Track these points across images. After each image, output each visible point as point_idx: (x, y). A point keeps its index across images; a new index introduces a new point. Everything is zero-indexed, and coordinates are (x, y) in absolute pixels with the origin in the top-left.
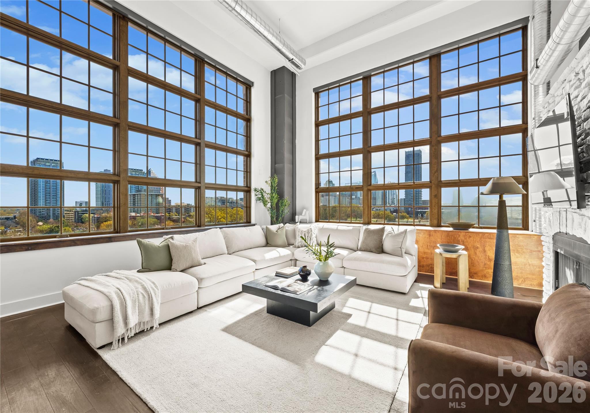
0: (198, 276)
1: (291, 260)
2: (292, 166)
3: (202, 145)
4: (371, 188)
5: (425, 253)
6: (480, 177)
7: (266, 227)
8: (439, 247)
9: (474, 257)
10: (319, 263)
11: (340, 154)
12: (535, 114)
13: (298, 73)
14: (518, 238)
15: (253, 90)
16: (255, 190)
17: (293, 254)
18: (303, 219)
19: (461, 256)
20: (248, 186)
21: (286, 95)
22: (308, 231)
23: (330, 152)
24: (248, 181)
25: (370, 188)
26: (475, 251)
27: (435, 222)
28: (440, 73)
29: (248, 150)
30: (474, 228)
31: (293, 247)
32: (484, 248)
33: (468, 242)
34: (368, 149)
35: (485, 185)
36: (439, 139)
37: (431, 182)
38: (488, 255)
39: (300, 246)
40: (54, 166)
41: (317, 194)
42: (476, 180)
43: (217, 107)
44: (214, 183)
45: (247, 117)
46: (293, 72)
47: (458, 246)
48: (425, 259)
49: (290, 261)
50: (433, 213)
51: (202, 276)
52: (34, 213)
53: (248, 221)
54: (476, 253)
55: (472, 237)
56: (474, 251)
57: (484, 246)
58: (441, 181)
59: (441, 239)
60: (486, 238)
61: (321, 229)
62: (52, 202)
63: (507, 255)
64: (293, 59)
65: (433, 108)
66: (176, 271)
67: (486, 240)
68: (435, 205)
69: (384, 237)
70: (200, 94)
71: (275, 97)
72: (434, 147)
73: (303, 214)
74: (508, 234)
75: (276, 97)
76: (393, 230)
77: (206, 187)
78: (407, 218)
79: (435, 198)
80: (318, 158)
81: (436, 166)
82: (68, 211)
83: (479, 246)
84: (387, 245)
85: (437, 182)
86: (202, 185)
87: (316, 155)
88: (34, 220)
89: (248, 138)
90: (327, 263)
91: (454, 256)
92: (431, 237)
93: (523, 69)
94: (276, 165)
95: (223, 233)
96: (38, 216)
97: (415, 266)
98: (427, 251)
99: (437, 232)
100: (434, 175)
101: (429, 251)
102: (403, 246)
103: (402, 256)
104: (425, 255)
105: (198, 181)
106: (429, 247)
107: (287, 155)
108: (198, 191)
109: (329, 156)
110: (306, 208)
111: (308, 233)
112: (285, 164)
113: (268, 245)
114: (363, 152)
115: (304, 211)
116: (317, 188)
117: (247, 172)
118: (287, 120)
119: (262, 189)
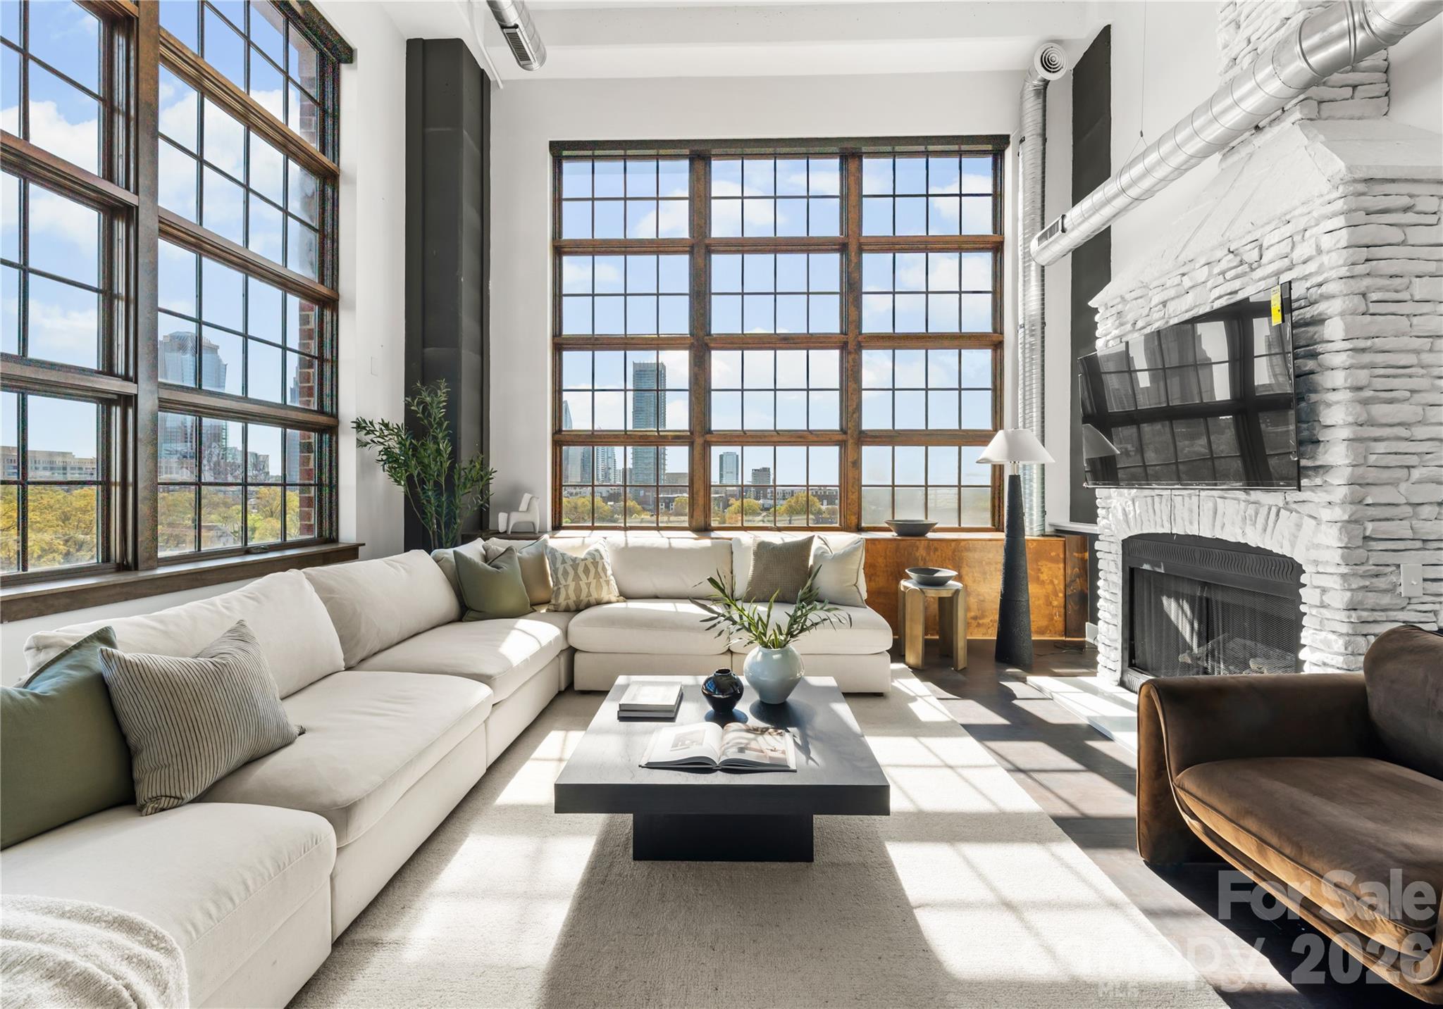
0: (325, 799)
2: (478, 357)
3: (145, 220)
6: (930, 428)
7: (455, 552)
8: (910, 575)
11: (626, 344)
12: (1024, 318)
13: (499, 83)
15: (347, 74)
18: (519, 523)
20: (328, 409)
21: (465, 132)
22: (594, 559)
23: (596, 333)
24: (327, 390)
25: (708, 437)
29: (326, 284)
31: (548, 610)
34: (705, 340)
36: (857, 340)
37: (843, 431)
39: (575, 609)
41: (558, 449)
42: (920, 433)
43: (206, 86)
44: (194, 385)
45: (323, 162)
46: (481, 63)
47: (938, 571)
51: (345, 794)
53: (326, 534)
58: (861, 432)
61: (623, 549)
64: (516, 26)
66: (178, 802)
68: (854, 483)
69: (810, 563)
71: (424, 125)
72: (853, 356)
73: (523, 506)
75: (427, 130)
76: (826, 544)
77: (159, 400)
78: (638, 513)
79: (853, 467)
80: (561, 344)
81: (855, 398)
85: (857, 432)
86: (142, 391)
87: (554, 336)
89: (326, 241)
93: (995, 231)
94: (427, 350)
95: (310, 579)
99: (877, 542)
100: (852, 416)
102: (859, 582)
105: (120, 372)
107: (467, 323)
108: (117, 412)
109: (593, 343)
110: (529, 492)
111: (595, 564)
112: (463, 351)
113: (472, 614)
114: (692, 344)
115: (527, 497)
116: (557, 431)
117: (321, 359)
118: (469, 213)
119: (386, 426)
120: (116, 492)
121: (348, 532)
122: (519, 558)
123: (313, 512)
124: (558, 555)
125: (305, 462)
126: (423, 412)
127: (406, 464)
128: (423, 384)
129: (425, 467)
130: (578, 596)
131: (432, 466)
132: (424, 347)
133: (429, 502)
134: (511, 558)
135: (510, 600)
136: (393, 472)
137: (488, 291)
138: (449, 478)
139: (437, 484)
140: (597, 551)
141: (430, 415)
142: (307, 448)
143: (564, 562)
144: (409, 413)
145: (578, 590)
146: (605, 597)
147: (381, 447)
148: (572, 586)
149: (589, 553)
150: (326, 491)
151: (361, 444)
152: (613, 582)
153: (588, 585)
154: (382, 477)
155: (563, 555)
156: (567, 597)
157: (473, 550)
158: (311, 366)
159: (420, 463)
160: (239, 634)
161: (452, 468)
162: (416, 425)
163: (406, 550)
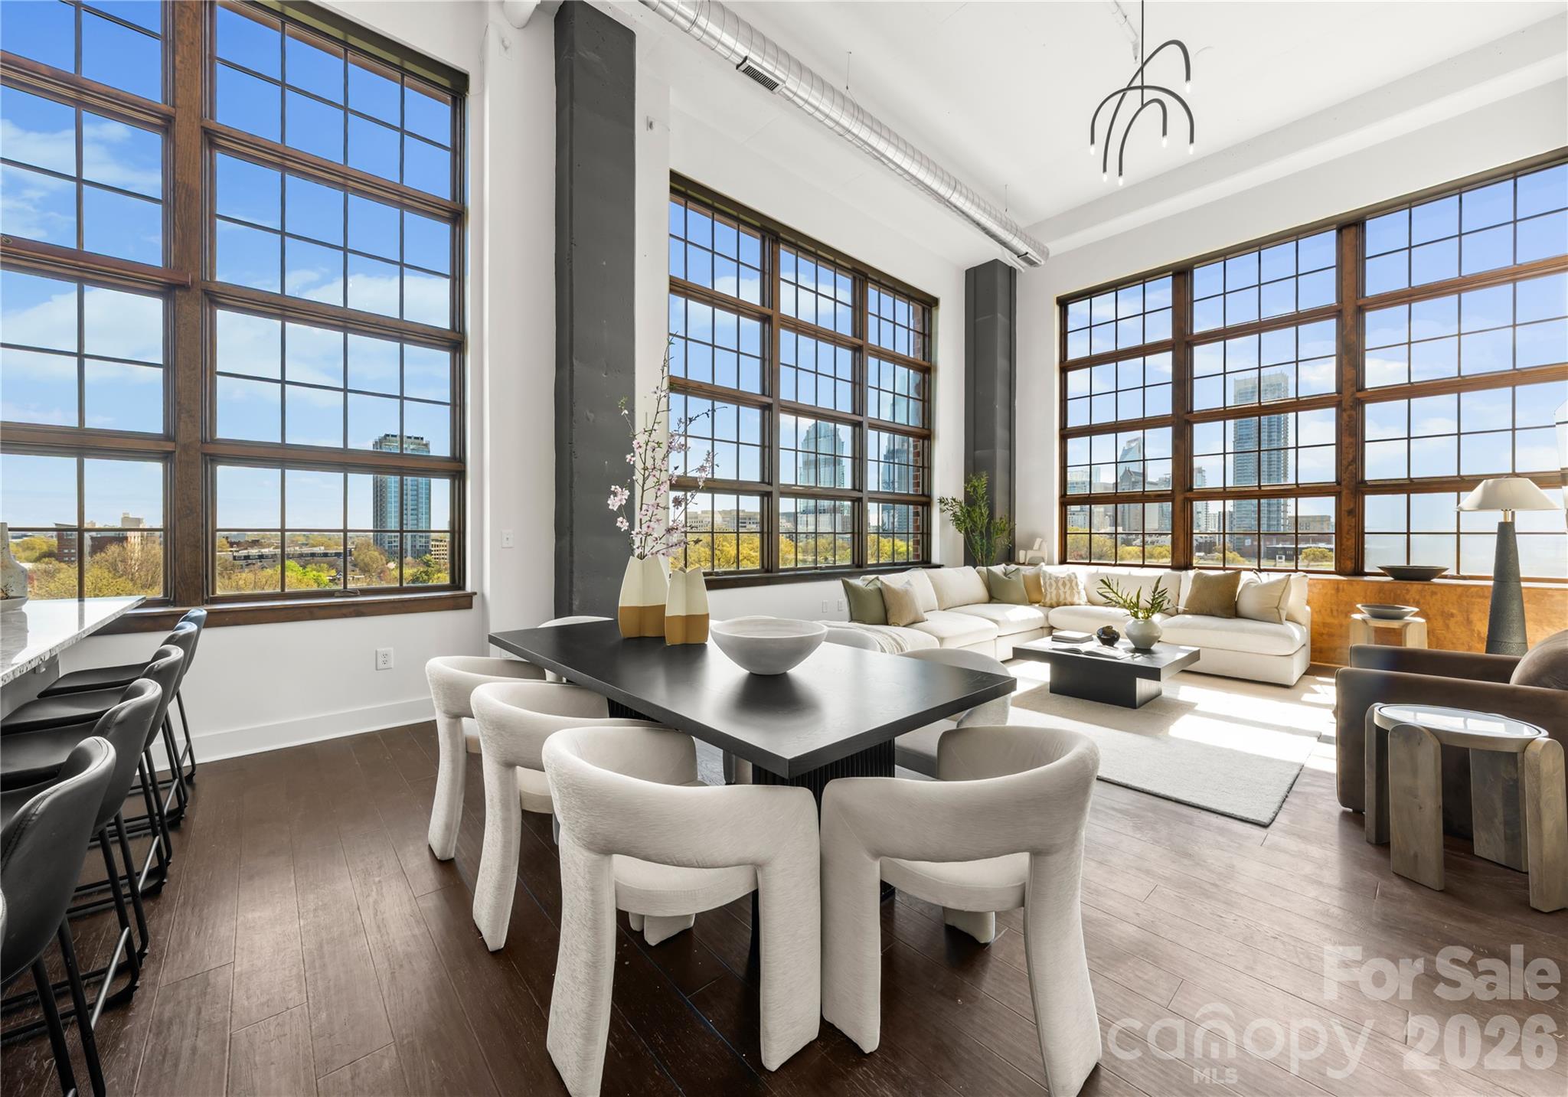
1: (1041, 628)
2: (1008, 452)
3: (865, 425)
4: (1192, 496)
5: (1325, 625)
6: (1462, 474)
7: (988, 569)
8: (1362, 609)
9: (1443, 634)
10: (1135, 622)
11: (1118, 428)
13: (1021, 268)
14: (1552, 596)
15: (936, 313)
16: (941, 501)
17: (1047, 618)
18: (1033, 557)
19: (1411, 625)
20: (927, 493)
21: (999, 315)
23: (1093, 423)
24: (926, 484)
25: (1189, 495)
26: (1447, 621)
27: (1349, 565)
28: (1364, 259)
29: (926, 427)
30: (1445, 577)
32: (1468, 616)
33: (1428, 604)
34: (1187, 417)
35: (1471, 489)
36: (1359, 395)
37: (1338, 482)
38: (1478, 631)
39: (1055, 604)
40: (413, 449)
41: (1064, 508)
42: (1453, 479)
43: (882, 355)
44: (876, 490)
45: (926, 364)
46: (1011, 268)
47: (1404, 608)
48: (1325, 637)
49: (1041, 630)
50: (1343, 547)
52: (381, 544)
53: (927, 555)
54: (1447, 627)
55: (1439, 595)
56: (1444, 622)
57: (1468, 612)
58: (1363, 482)
59: (1365, 598)
60: (1472, 597)
61: (1094, 574)
62: (411, 522)
63: (1516, 626)
64: (1027, 253)
65: (1344, 333)
66: (899, 626)
67: (1473, 600)
68: (1349, 530)
69: (1239, 589)
70: (861, 338)
71: (975, 318)
72: (1348, 412)
73: (1036, 547)
74: (1521, 588)
75: (977, 320)
77: (869, 498)
79: (1348, 515)
80: (1066, 434)
81: (1351, 451)
82: (437, 540)
83: (1454, 611)
84: (1247, 603)
85: (1353, 483)
86: (864, 495)
87: (1061, 429)
88: (382, 559)
89: (926, 404)
90: (1150, 621)
91: (1395, 624)
92: (1340, 593)
94: (977, 452)
95: (927, 573)
96: (386, 551)
97: (1304, 645)
98: (1329, 620)
99: (1355, 583)
100: (1347, 468)
101: (1336, 622)
102: (1281, 605)
103: (1280, 622)
104: (1327, 629)
105: (857, 488)
106: (1335, 613)
107: (1000, 433)
108: (856, 504)
109: (1090, 431)
110: (1040, 537)
111: (1071, 581)
112: (997, 450)
113: (995, 600)
114: (1173, 422)
115: (1038, 540)
116: (1063, 495)
117: (923, 467)
118: (1001, 363)
119: (954, 500)
120: (856, 536)
121: (936, 559)
122: (1023, 575)
123: (920, 548)
124: (1047, 575)
125: (915, 521)
126: (974, 492)
127: (964, 521)
128: (974, 475)
129: (975, 523)
130: (1058, 599)
131: (978, 522)
132: (975, 450)
133: (976, 542)
134: (1018, 574)
135: (1016, 596)
136: (958, 526)
137: (1014, 407)
138: (988, 529)
139: (981, 532)
140: (1074, 574)
141: (977, 493)
142: (916, 514)
143: (1050, 578)
144: (966, 493)
145: (1058, 595)
146: (1077, 602)
147: (952, 512)
148: (1054, 592)
149: (1068, 575)
150: (925, 536)
151: (942, 511)
152: (1083, 593)
153: (1065, 593)
154: (952, 528)
155: (1050, 575)
156: (1051, 599)
157: (998, 569)
158: (919, 471)
159: (972, 520)
160: (908, 583)
161: (989, 523)
162: (970, 500)
163: (965, 565)
